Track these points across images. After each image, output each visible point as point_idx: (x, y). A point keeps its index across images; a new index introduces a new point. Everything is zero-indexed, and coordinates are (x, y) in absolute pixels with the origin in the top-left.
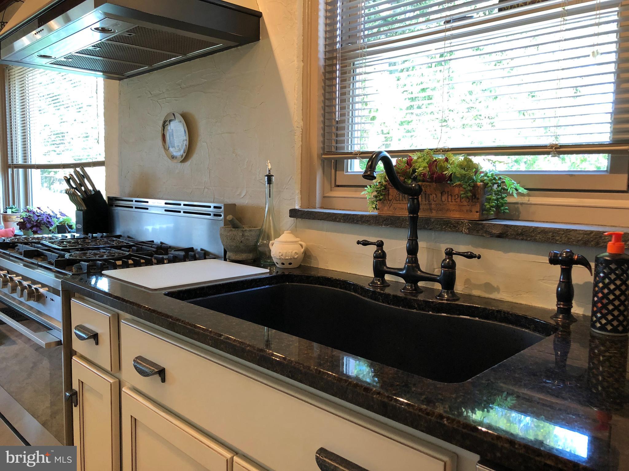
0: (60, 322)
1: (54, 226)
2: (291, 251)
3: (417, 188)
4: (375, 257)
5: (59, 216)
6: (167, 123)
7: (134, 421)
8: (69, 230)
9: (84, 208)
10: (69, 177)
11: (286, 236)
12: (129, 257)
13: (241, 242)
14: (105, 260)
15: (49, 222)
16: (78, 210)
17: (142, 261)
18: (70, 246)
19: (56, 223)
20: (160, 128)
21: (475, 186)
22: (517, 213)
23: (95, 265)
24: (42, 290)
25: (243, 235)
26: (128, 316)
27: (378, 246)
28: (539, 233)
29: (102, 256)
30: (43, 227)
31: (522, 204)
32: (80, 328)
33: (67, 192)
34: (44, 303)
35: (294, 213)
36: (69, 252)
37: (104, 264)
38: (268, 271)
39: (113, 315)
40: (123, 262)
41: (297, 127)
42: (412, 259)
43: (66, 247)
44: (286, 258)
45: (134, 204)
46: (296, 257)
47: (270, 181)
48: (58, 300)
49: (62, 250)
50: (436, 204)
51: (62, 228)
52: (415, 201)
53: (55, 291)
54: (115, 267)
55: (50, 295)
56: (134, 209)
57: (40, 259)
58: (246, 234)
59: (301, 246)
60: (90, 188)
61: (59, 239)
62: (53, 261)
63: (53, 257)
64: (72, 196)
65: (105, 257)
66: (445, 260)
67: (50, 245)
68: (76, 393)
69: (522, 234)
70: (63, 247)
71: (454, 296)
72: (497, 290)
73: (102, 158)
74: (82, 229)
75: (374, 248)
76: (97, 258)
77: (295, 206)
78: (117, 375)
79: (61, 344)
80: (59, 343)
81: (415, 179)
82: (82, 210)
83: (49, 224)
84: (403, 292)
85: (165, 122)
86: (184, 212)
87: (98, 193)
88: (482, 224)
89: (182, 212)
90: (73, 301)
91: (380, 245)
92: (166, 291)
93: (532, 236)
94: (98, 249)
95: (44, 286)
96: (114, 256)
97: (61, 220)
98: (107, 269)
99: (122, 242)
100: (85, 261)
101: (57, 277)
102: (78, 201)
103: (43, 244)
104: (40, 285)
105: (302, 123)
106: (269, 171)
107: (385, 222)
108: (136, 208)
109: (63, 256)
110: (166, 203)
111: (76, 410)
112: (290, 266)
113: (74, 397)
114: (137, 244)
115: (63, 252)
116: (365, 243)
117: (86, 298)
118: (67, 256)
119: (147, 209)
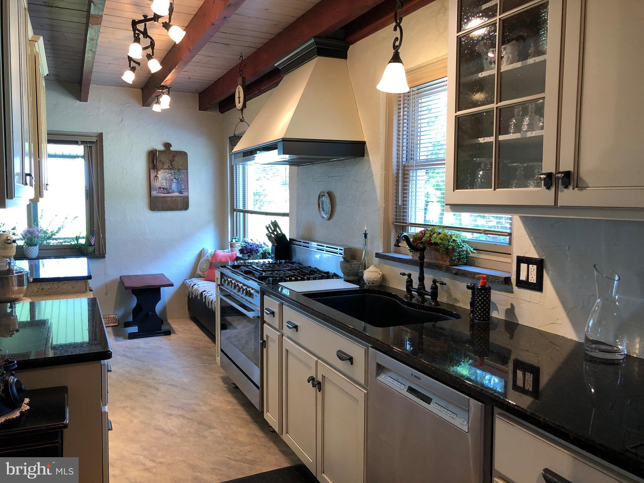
0: (259, 307)
1: (260, 253)
2: (372, 276)
3: (423, 248)
4: (407, 282)
5: (263, 245)
6: (321, 197)
7: (287, 351)
8: (268, 256)
9: (276, 245)
10: (268, 226)
11: (371, 268)
12: (293, 276)
13: (350, 270)
14: (282, 277)
15: (257, 249)
16: (272, 246)
17: (299, 278)
18: (266, 269)
19: (261, 251)
20: (317, 199)
21: (447, 249)
22: (474, 263)
23: (276, 279)
24: (252, 291)
25: (351, 266)
26: (286, 303)
27: (408, 276)
28: (469, 274)
29: (280, 275)
30: (254, 253)
31: (476, 258)
32: (267, 309)
33: (267, 235)
34: (253, 298)
35: (378, 255)
36: (265, 272)
37: (280, 279)
38: (359, 287)
39: (280, 303)
40: (290, 278)
41: (381, 207)
42: (421, 284)
43: (264, 269)
44: (370, 280)
45: (302, 244)
46: (376, 280)
47: (366, 237)
48: (259, 296)
49: (262, 271)
50: (434, 256)
51: (264, 255)
52: (422, 254)
53: (257, 292)
54: (286, 281)
55: (255, 294)
56: (302, 247)
57: (251, 275)
58: (353, 266)
59: (380, 274)
60: (280, 232)
61: (261, 264)
62: (257, 277)
63: (257, 274)
64: (270, 238)
65: (281, 276)
66: (432, 285)
67: (256, 267)
68: (264, 341)
69: (463, 274)
70: (263, 269)
71: (437, 303)
72: (458, 301)
73: (287, 211)
74: (274, 257)
75: (406, 277)
76: (277, 276)
77: (379, 251)
78: (281, 331)
79: (259, 318)
80: (258, 317)
81: (422, 243)
82: (274, 246)
83: (257, 251)
84: (417, 301)
85: (319, 196)
86: (326, 251)
87: (284, 236)
88: (450, 268)
89: (325, 251)
90: (265, 296)
91: (409, 275)
92: (303, 293)
93: (467, 275)
94: (280, 270)
95: (253, 289)
96: (286, 275)
97: (264, 249)
98: (282, 282)
99: (293, 267)
100: (271, 277)
101: (258, 285)
102: (273, 240)
103: (253, 267)
104: (251, 289)
105: (384, 205)
106: (365, 231)
107: (414, 264)
108: (303, 246)
109: (262, 274)
110: (318, 245)
111: (265, 350)
112: (373, 285)
113: (264, 343)
114: (301, 268)
115: (262, 272)
116: (404, 274)
117: (271, 295)
118: (264, 274)
119: (308, 247)
